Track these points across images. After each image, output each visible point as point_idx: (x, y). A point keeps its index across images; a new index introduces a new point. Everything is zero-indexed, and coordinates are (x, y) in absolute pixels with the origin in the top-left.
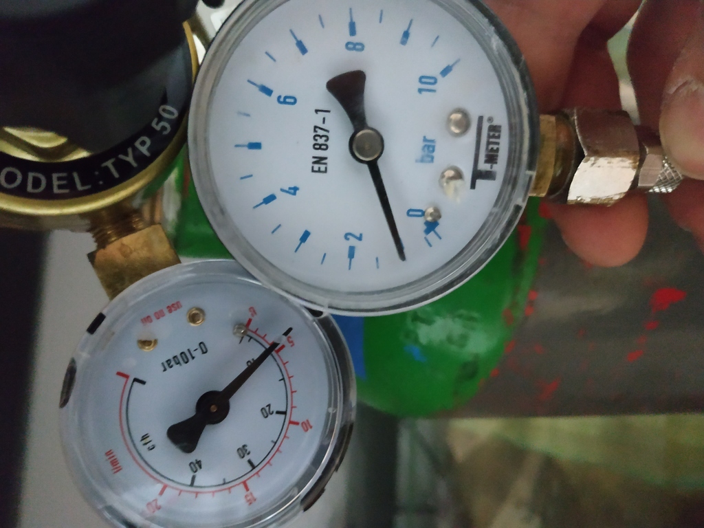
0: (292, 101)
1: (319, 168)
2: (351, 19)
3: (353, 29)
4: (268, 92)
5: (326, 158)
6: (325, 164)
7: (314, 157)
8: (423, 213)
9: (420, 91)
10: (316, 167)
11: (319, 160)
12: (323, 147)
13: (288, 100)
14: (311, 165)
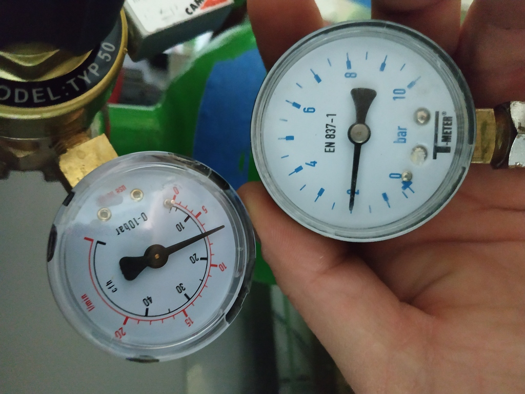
0: (313, 110)
1: (330, 149)
2: (348, 59)
3: (349, 65)
4: (298, 106)
5: (334, 143)
6: (334, 147)
7: (326, 143)
8: (401, 176)
9: (395, 98)
10: (328, 149)
11: (330, 145)
12: (332, 136)
13: (309, 110)
14: (324, 148)
